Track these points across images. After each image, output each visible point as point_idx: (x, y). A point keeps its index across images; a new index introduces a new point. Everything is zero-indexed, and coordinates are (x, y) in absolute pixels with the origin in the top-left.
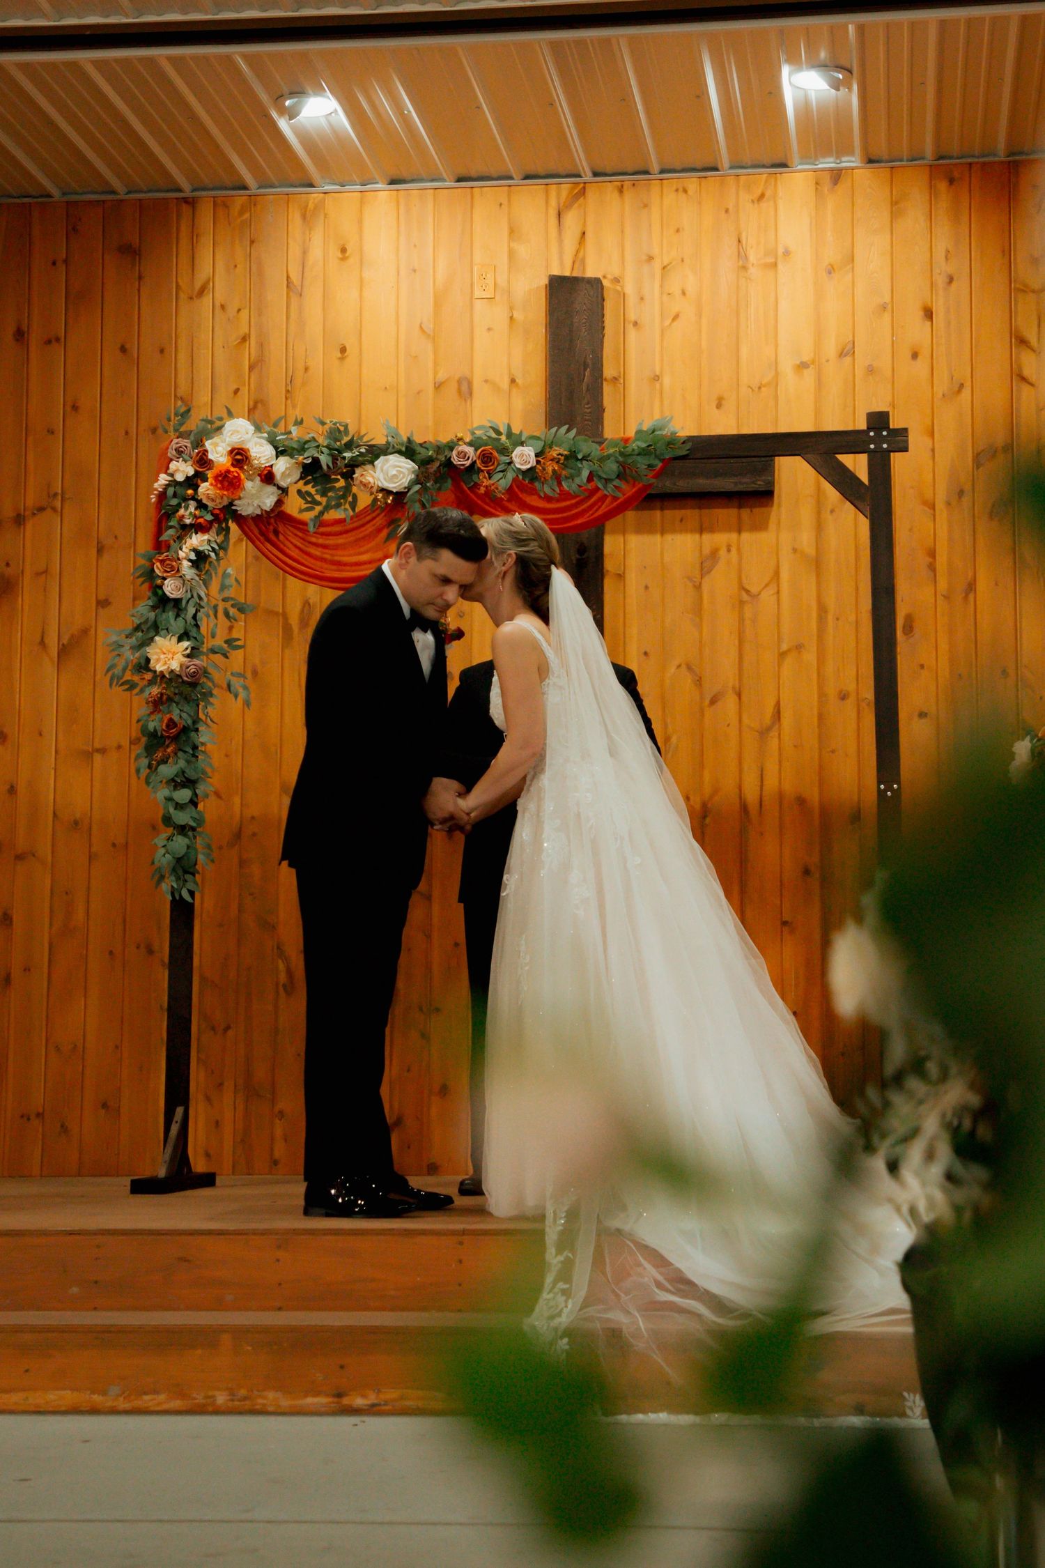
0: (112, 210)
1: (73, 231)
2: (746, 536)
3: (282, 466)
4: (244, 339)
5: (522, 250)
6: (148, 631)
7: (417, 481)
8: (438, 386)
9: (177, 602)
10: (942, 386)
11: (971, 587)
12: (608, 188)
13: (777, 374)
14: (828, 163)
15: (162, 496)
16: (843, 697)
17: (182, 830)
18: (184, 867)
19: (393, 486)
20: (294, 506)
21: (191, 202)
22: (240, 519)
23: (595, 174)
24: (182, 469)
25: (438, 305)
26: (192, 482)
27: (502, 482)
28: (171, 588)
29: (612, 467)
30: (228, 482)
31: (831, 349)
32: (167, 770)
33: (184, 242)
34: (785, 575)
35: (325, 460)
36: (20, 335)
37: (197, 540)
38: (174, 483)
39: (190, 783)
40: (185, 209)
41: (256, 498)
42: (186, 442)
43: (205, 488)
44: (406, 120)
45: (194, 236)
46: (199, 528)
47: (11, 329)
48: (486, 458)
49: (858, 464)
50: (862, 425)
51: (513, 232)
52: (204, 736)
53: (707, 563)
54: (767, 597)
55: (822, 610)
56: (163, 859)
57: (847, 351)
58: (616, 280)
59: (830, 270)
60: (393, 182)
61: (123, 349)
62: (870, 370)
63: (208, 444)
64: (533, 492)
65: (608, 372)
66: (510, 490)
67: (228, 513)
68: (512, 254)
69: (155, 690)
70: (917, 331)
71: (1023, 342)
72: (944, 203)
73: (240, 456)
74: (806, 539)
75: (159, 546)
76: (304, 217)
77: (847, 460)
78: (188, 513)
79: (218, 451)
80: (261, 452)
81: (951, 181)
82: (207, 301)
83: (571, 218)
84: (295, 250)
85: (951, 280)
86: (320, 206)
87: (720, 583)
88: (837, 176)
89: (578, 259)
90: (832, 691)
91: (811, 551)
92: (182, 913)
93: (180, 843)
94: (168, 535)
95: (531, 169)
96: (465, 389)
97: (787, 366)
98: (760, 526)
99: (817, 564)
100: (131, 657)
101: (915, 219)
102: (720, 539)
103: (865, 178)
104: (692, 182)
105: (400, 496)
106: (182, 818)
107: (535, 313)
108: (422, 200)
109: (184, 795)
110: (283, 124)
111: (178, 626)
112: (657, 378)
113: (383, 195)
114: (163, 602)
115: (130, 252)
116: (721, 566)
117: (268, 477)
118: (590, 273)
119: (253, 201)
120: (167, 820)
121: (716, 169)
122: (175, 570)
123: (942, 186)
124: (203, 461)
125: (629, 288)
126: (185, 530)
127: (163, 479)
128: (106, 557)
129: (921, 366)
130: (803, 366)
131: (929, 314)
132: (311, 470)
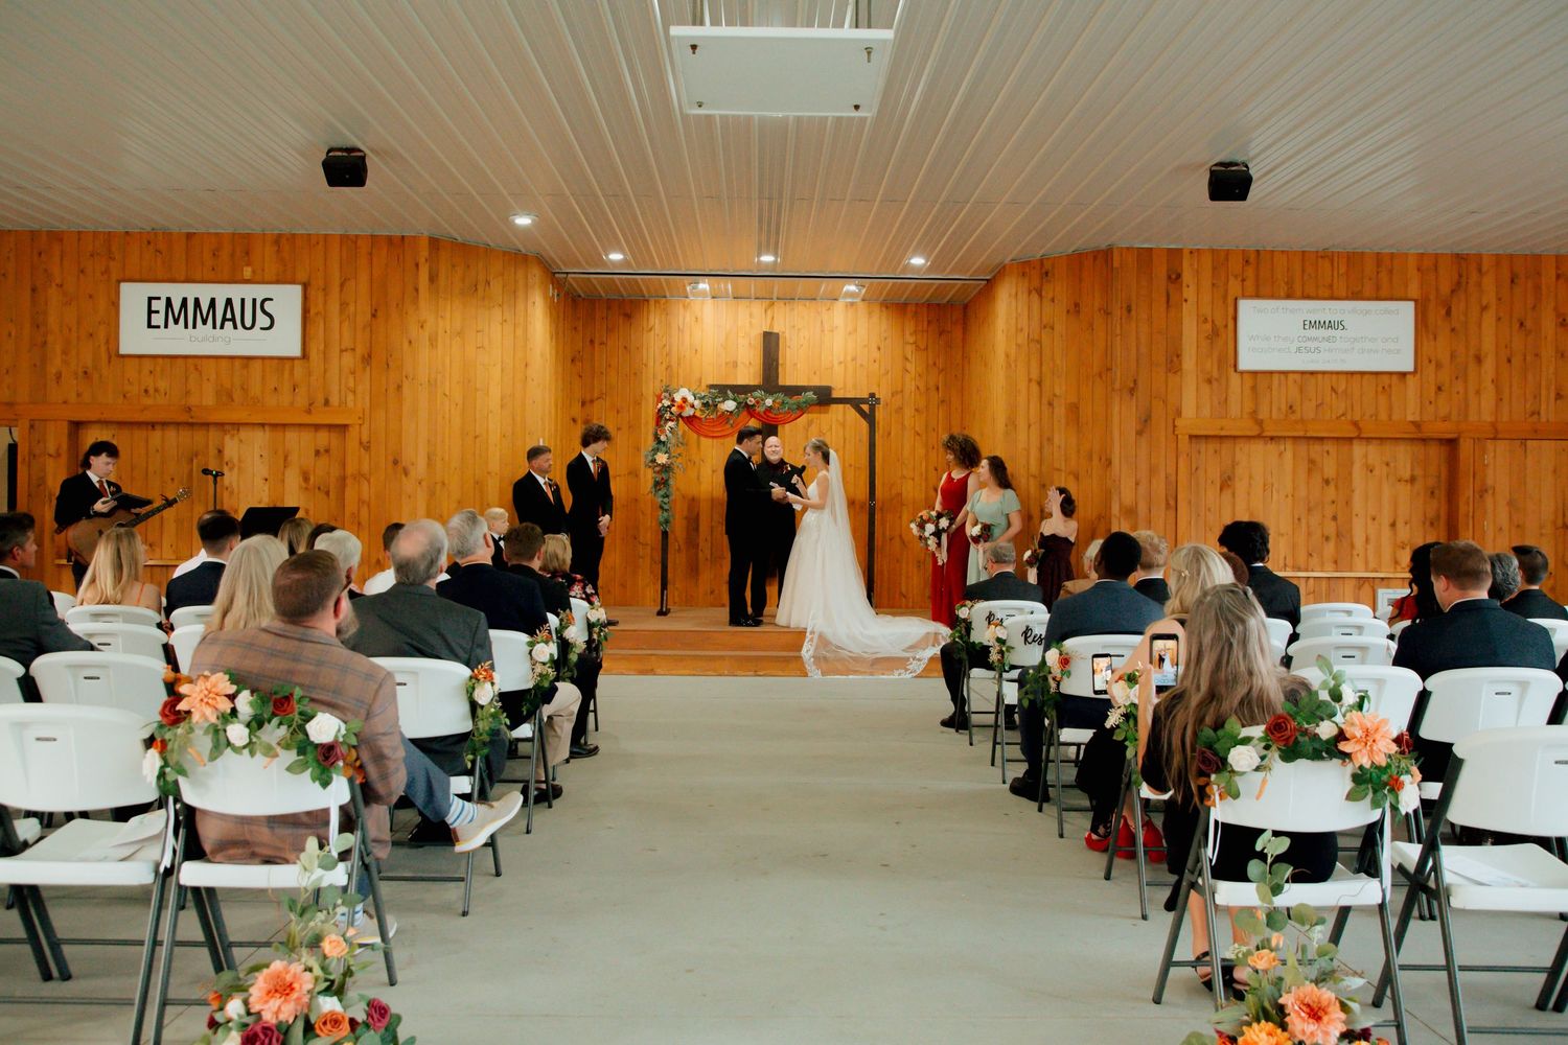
0: (622, 302)
1: (609, 308)
2: (822, 415)
3: (697, 403)
4: (665, 346)
5: (754, 321)
6: (656, 451)
7: (737, 408)
8: (727, 364)
9: (664, 442)
10: (882, 371)
11: (889, 434)
12: (781, 303)
13: (833, 366)
14: (849, 300)
15: (659, 410)
16: (851, 466)
17: (666, 510)
18: (667, 521)
19: (730, 410)
20: (698, 414)
21: (648, 301)
22: (682, 417)
23: (778, 299)
24: (667, 403)
25: (727, 338)
26: (668, 407)
27: (761, 409)
28: (663, 438)
29: (795, 407)
30: (681, 407)
31: (849, 358)
32: (661, 493)
33: (645, 313)
34: (834, 427)
35: (710, 402)
36: (592, 341)
37: (670, 424)
38: (663, 406)
39: (667, 496)
40: (646, 303)
41: (688, 412)
42: (667, 395)
43: (674, 409)
44: (727, 290)
45: (648, 312)
46: (670, 420)
47: (589, 340)
48: (758, 402)
49: (865, 407)
50: (866, 396)
51: (751, 315)
52: (671, 482)
53: (810, 423)
54: (828, 434)
55: (845, 440)
56: (662, 520)
57: (854, 359)
58: (784, 333)
59: (850, 334)
60: (713, 297)
61: (625, 347)
62: (861, 365)
63: (675, 395)
64: (770, 412)
65: (780, 362)
66: (765, 413)
67: (680, 415)
68: (750, 323)
69: (657, 469)
70: (876, 354)
71: (907, 359)
72: (885, 314)
73: (684, 400)
74: (840, 418)
75: (658, 424)
76: (684, 306)
77: (862, 406)
78: (667, 416)
79: (678, 398)
80: (691, 399)
81: (887, 307)
82: (652, 332)
83: (769, 312)
84: (681, 318)
85: (886, 339)
86: (689, 304)
87: (814, 429)
88: (852, 304)
89: (771, 326)
90: (847, 465)
91: (842, 421)
92: (665, 534)
93: (665, 514)
94: (662, 422)
95: (758, 295)
96: (735, 365)
97: (836, 363)
98: (826, 412)
99: (843, 425)
100: (650, 458)
101: (875, 319)
102: (815, 415)
103: (862, 306)
104: (808, 303)
105: (731, 412)
106: (666, 507)
107: (758, 343)
108: (722, 303)
109: (666, 500)
110: (688, 288)
111: (664, 449)
112: (795, 364)
113: (709, 301)
114: (660, 442)
115: (628, 316)
116: (813, 426)
117: (693, 406)
118: (775, 331)
119: (667, 301)
120: (661, 507)
121: (815, 299)
122: (663, 432)
123: (884, 309)
124: (673, 400)
125: (787, 335)
126: (667, 420)
127: (660, 405)
128: (620, 415)
129: (877, 365)
130: (841, 363)
131: (879, 349)
132: (706, 405)
